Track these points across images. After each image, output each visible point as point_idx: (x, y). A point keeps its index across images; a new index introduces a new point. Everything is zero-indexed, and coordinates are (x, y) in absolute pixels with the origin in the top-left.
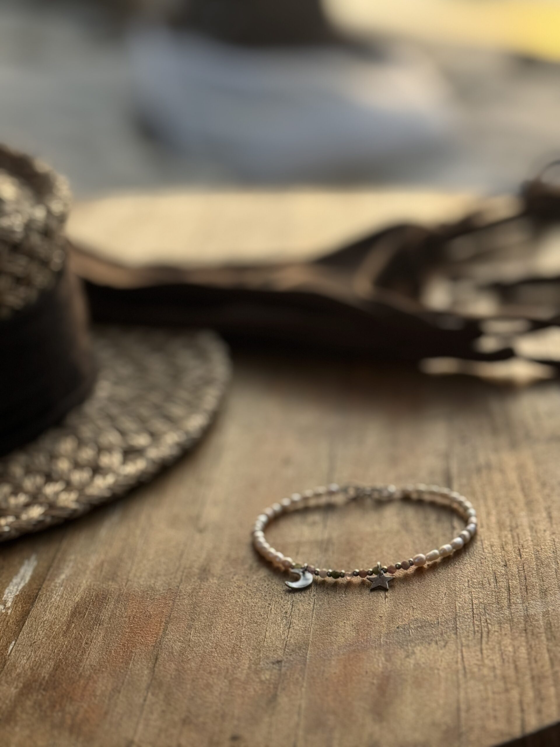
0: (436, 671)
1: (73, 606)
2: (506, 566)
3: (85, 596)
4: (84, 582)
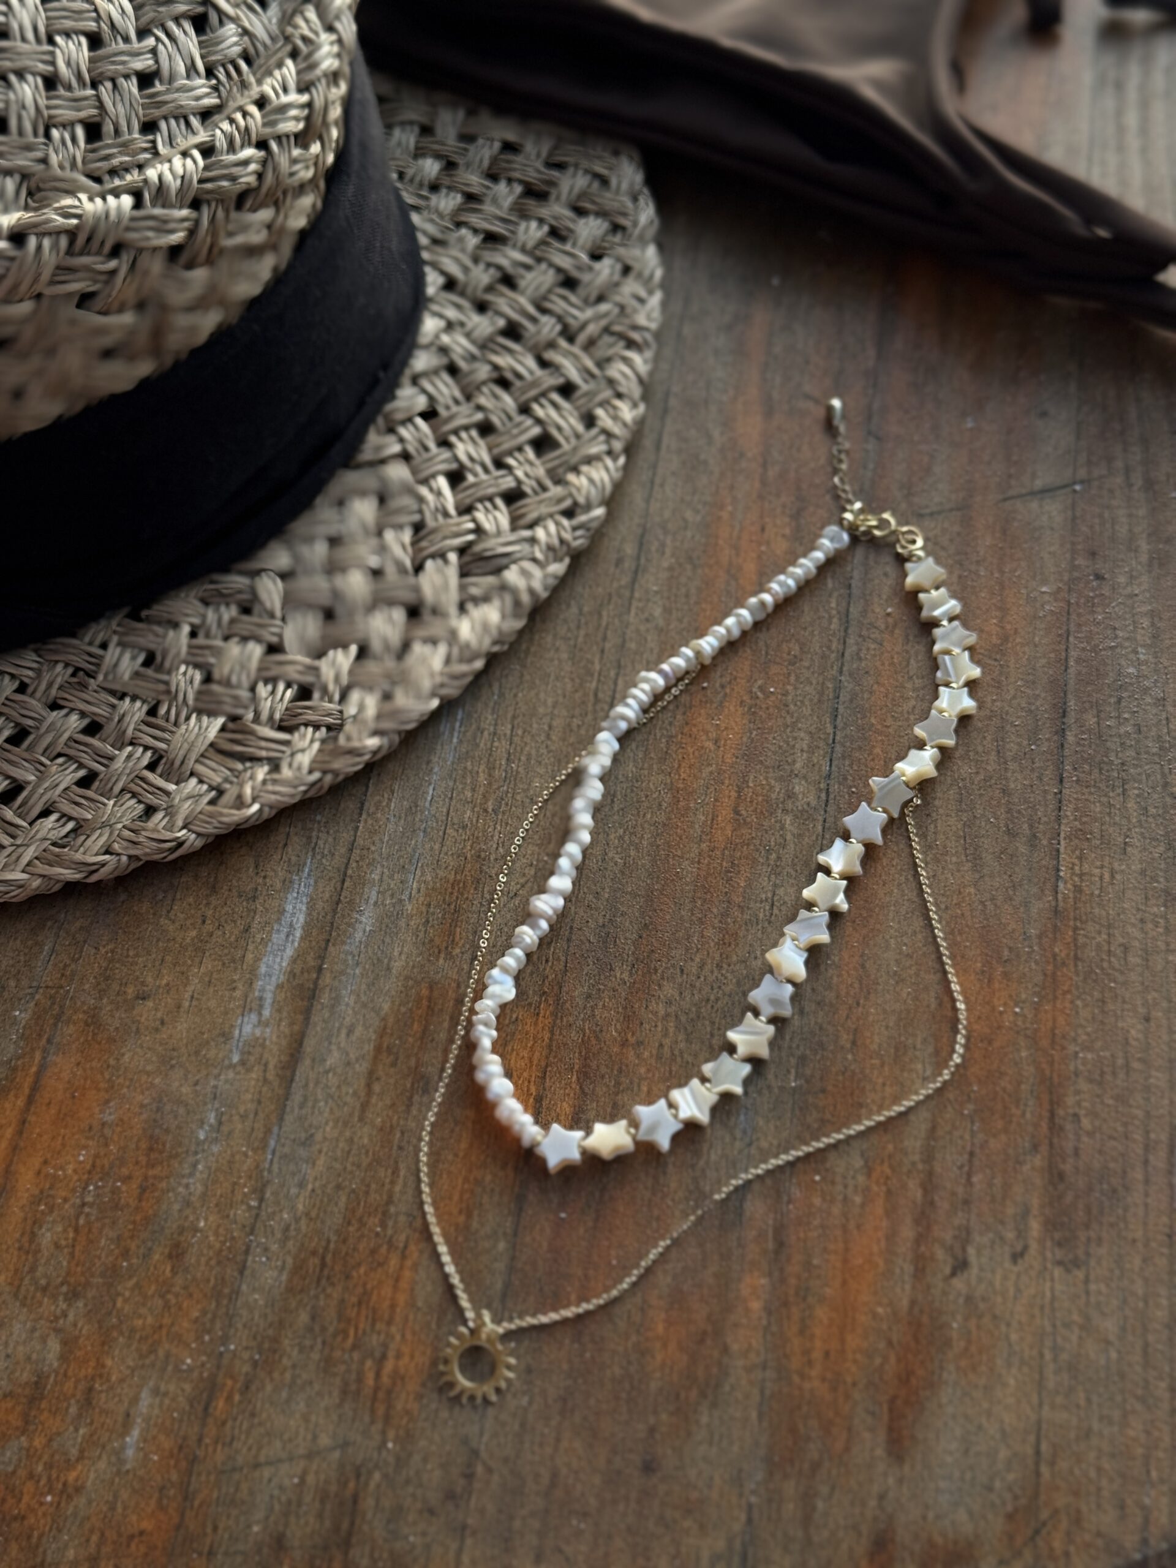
0: (1003, 1328)
1: (377, 1030)
2: (1147, 1019)
3: (397, 999)
4: (396, 954)
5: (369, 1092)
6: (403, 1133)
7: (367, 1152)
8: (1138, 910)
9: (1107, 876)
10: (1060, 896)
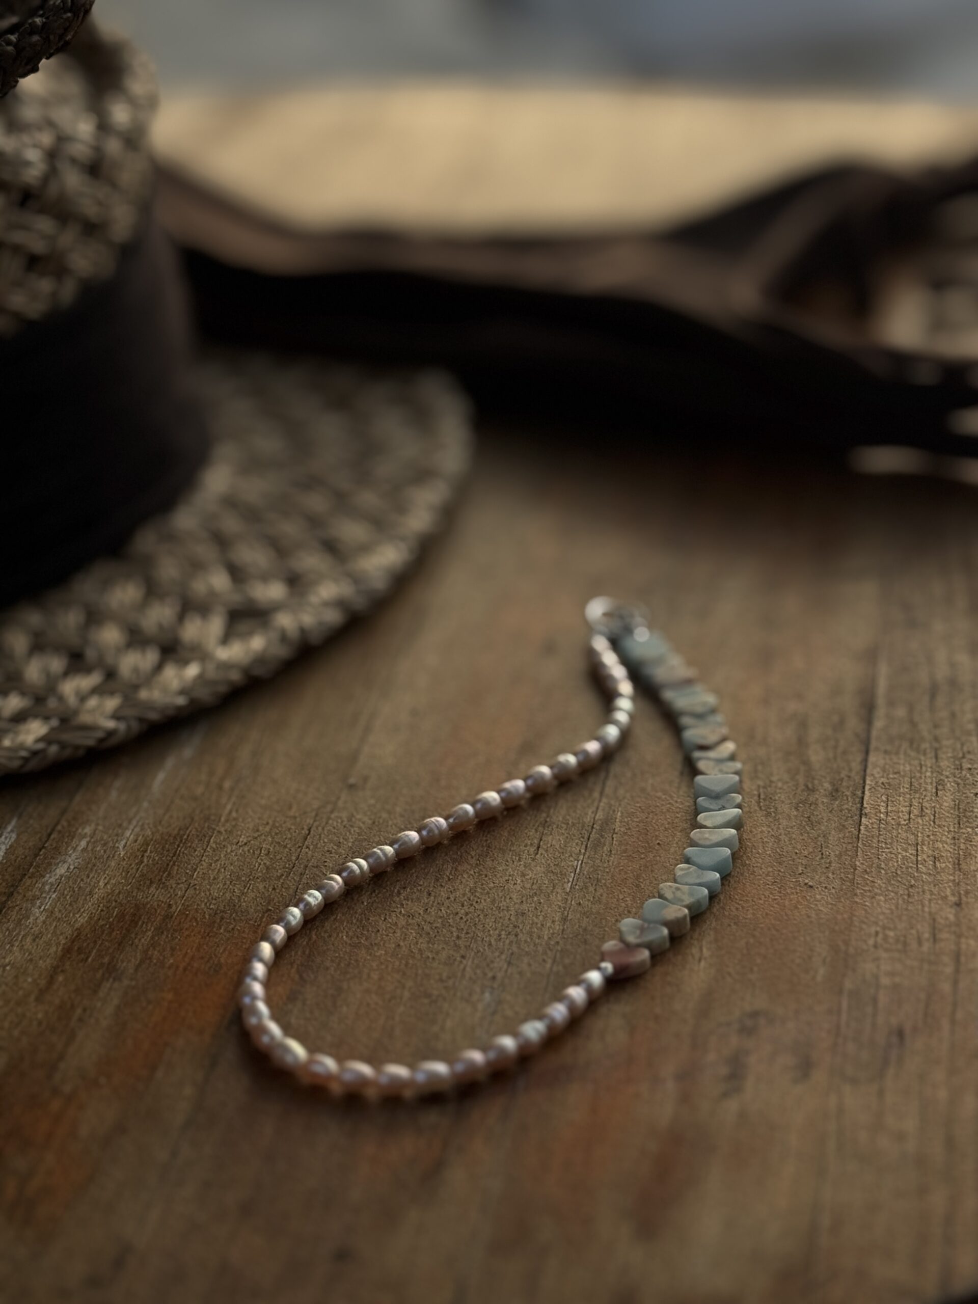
0: (780, 1133)
1: (69, 936)
2: (958, 905)
3: (96, 915)
4: (101, 884)
5: (51, 980)
6: (85, 1010)
7: (40, 1023)
8: (949, 832)
9: (916, 812)
10: (862, 828)
